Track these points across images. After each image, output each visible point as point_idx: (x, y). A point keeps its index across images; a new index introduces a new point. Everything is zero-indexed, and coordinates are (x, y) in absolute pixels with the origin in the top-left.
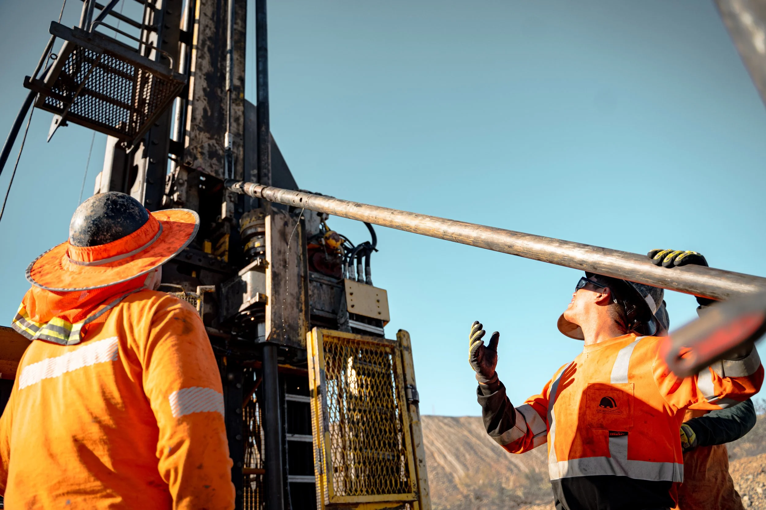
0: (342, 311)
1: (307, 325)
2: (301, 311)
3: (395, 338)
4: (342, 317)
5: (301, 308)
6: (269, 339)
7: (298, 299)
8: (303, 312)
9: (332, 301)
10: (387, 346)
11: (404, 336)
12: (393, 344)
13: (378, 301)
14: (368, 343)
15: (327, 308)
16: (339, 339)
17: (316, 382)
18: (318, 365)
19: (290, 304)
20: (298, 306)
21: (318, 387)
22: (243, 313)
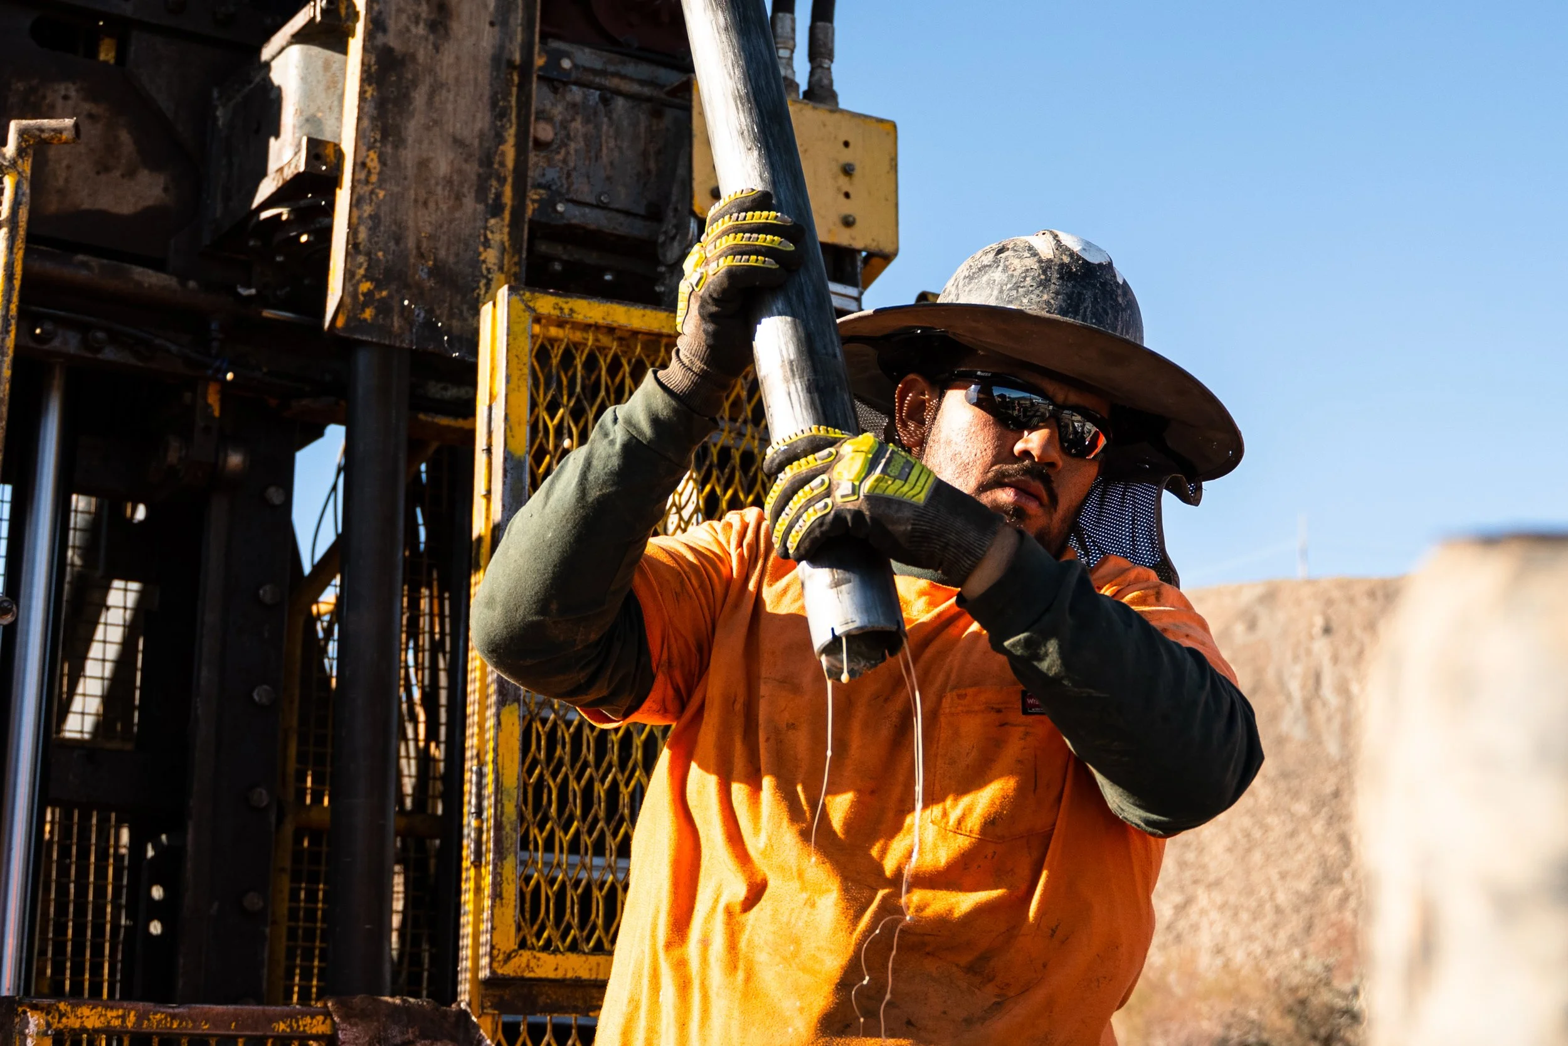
0: (676, 210)
2: (496, 209)
4: (673, 238)
5: (499, 196)
6: (340, 323)
7: (487, 160)
8: (507, 215)
9: (652, 165)
13: (847, 170)
15: (623, 197)
16: (610, 330)
18: (502, 440)
19: (449, 182)
20: (481, 192)
21: (495, 529)
22: (265, 215)
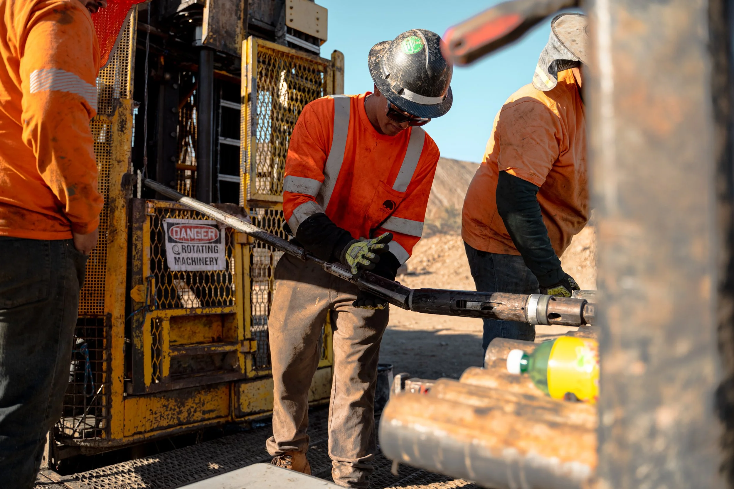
0: (280, 24)
1: (245, 34)
2: (239, 18)
3: (329, 58)
4: (280, 30)
5: (240, 15)
6: (205, 42)
7: (238, 6)
8: (242, 20)
9: (272, 13)
10: (320, 64)
11: (339, 57)
12: (326, 63)
13: (318, 19)
14: (302, 58)
15: (266, 19)
16: (274, 50)
17: (248, 89)
18: (251, 73)
19: (229, 10)
20: (236, 14)
21: (249, 95)
22: (181, 14)
